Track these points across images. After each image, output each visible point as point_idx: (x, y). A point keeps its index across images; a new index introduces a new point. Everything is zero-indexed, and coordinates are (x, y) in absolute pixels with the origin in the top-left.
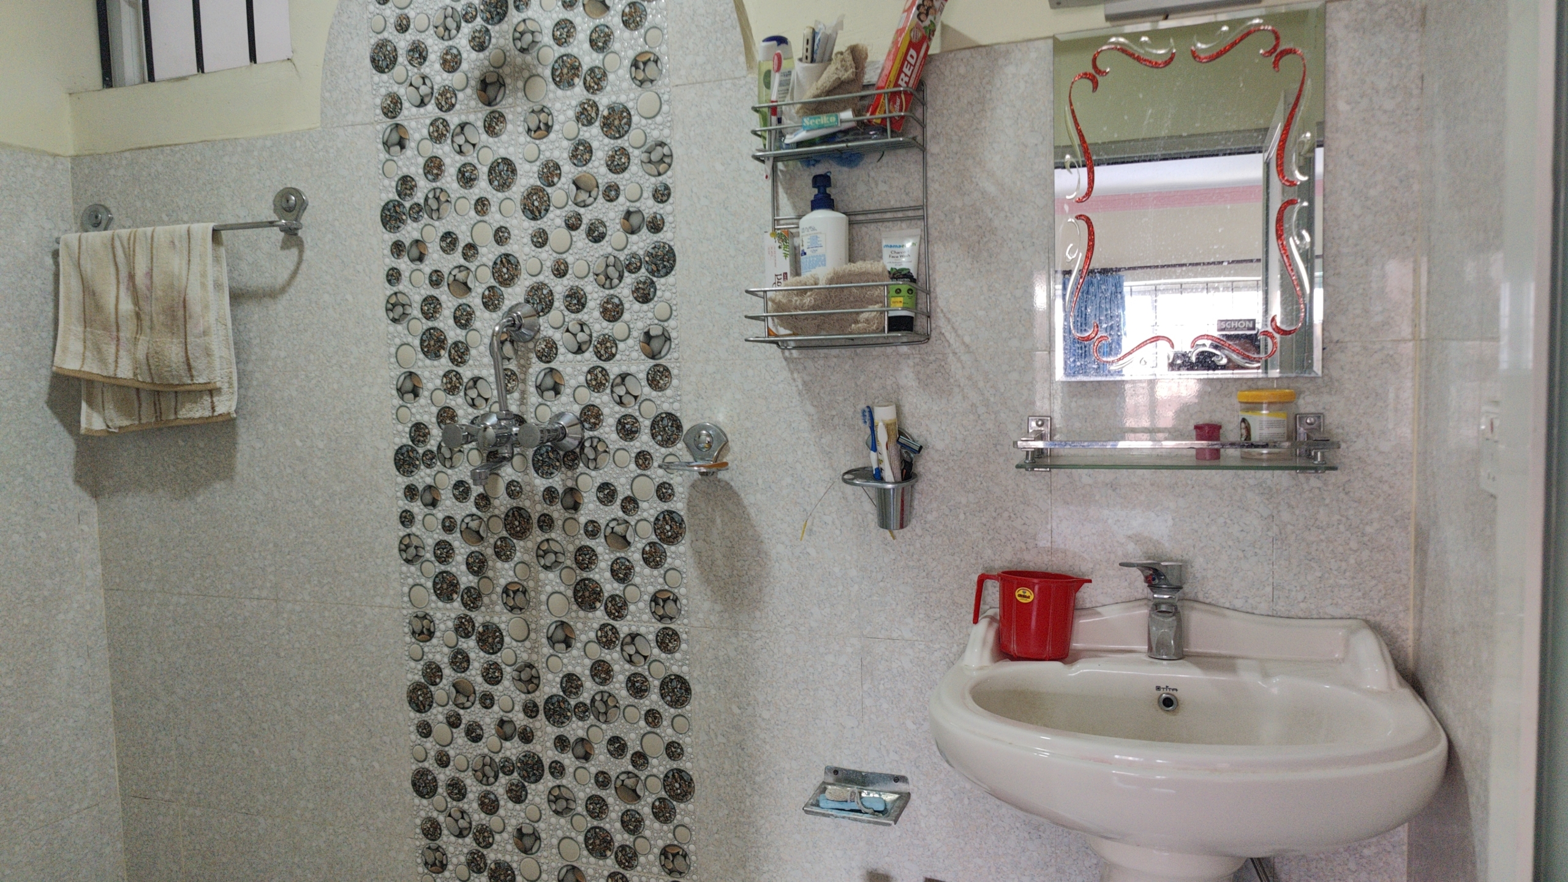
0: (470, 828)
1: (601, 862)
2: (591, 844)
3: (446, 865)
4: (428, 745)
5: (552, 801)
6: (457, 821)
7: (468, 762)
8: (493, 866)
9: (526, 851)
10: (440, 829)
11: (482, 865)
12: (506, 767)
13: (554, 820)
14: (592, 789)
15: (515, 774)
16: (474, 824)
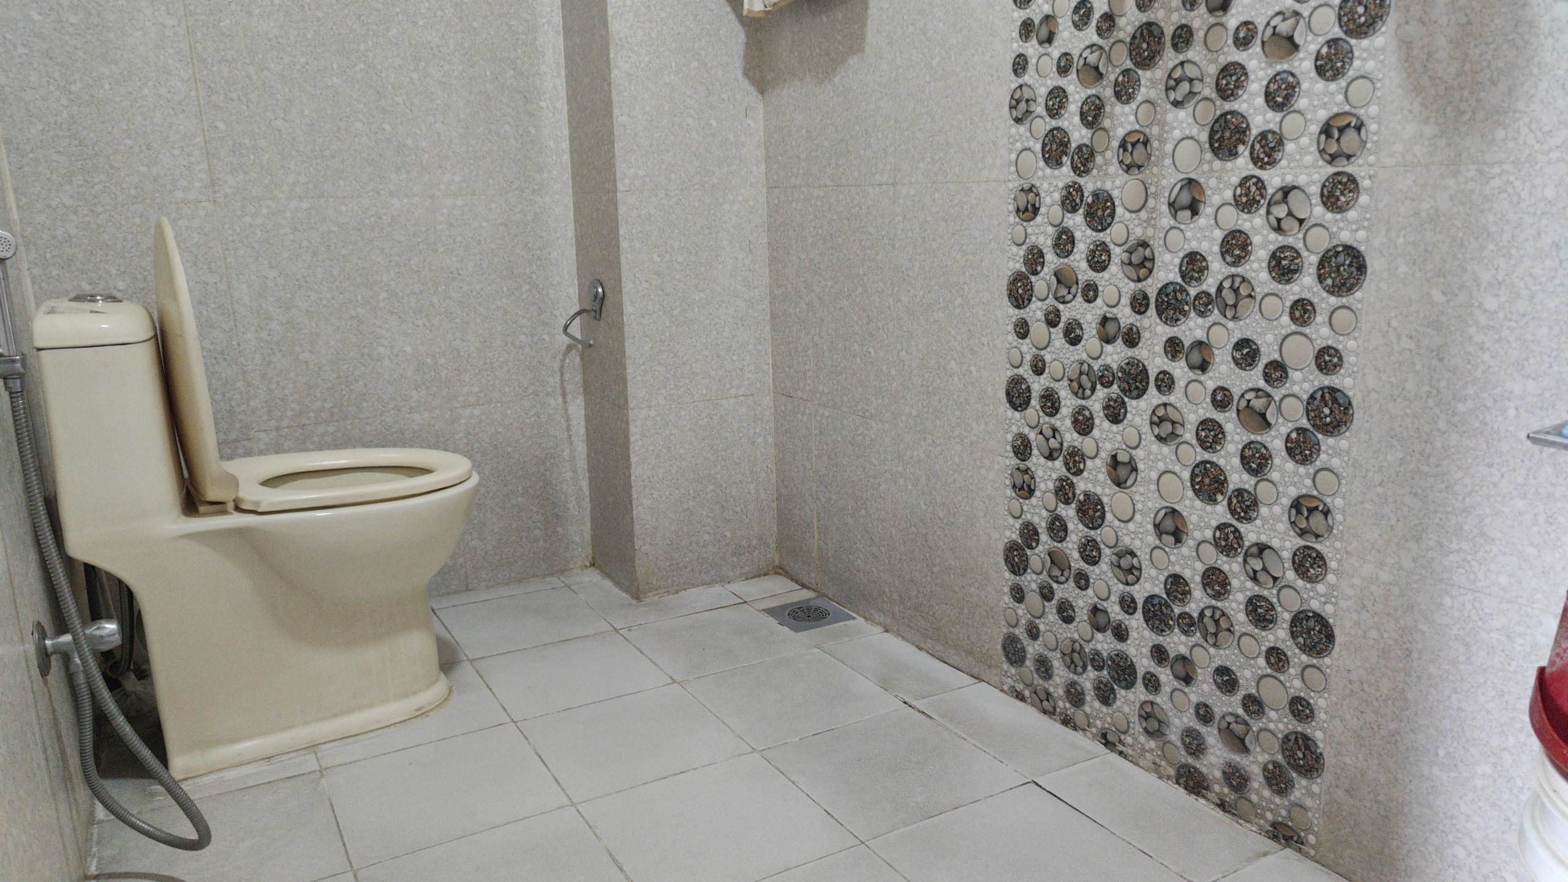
0: (1061, 449)
1: (1209, 508)
2: (1198, 483)
3: (1034, 490)
4: (1025, 348)
5: (1155, 423)
6: (1047, 440)
7: (1064, 369)
8: (1082, 498)
9: (1119, 483)
10: (1031, 448)
11: (1070, 495)
12: (1105, 378)
13: (1156, 447)
14: (1205, 410)
15: (1115, 386)
16: (1065, 444)
